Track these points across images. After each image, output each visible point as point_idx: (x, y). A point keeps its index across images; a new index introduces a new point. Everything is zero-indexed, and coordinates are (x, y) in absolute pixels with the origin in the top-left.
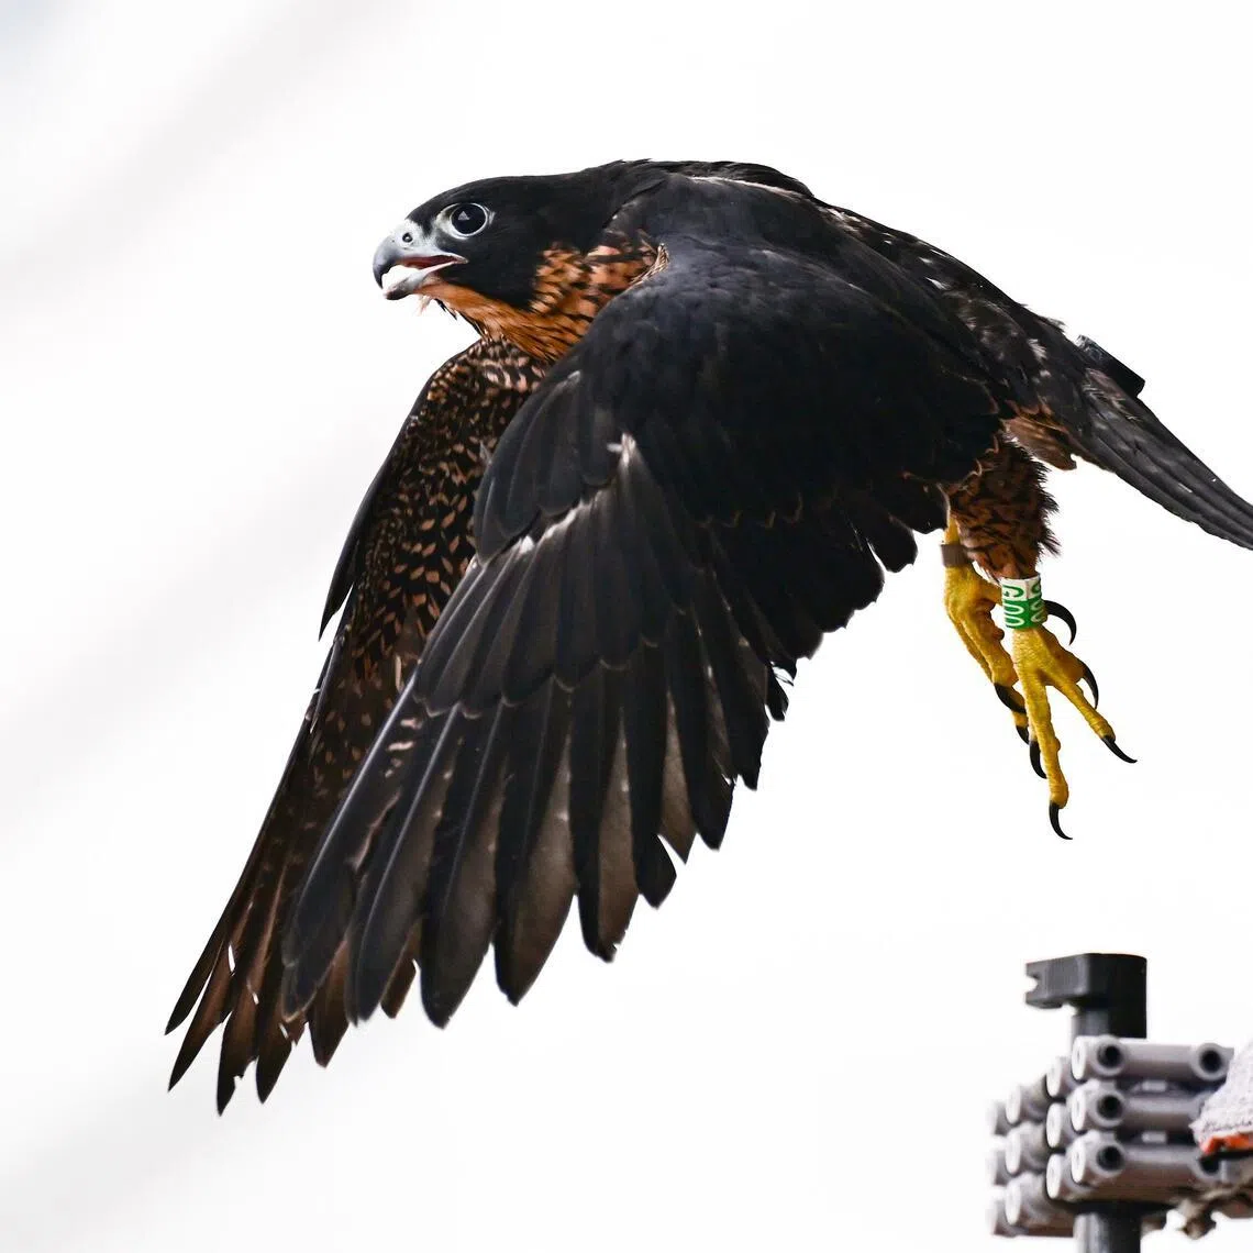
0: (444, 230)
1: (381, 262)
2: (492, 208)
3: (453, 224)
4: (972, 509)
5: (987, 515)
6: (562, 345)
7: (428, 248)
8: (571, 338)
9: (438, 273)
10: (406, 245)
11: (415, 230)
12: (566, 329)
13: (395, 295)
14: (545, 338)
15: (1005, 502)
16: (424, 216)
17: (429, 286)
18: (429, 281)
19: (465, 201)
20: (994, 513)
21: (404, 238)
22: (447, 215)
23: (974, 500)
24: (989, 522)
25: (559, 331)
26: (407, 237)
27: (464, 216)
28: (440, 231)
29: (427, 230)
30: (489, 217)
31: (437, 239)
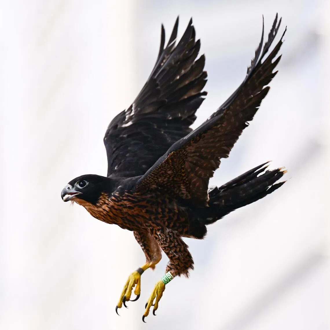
0: (77, 186)
1: (63, 194)
2: (88, 182)
3: (79, 185)
4: (174, 261)
5: (177, 263)
6: (100, 215)
7: (73, 191)
8: (102, 214)
9: (76, 196)
10: (68, 190)
11: (70, 186)
12: (101, 211)
13: (66, 200)
14: (97, 213)
15: (182, 263)
16: (72, 183)
17: (74, 199)
18: (74, 198)
19: (82, 180)
20: (178, 263)
21: (68, 188)
22: (78, 183)
23: (176, 259)
24: (177, 265)
25: (99, 212)
26: (69, 188)
27: (81, 183)
28: (76, 187)
29: (73, 186)
30: (87, 183)
31: (75, 189)
